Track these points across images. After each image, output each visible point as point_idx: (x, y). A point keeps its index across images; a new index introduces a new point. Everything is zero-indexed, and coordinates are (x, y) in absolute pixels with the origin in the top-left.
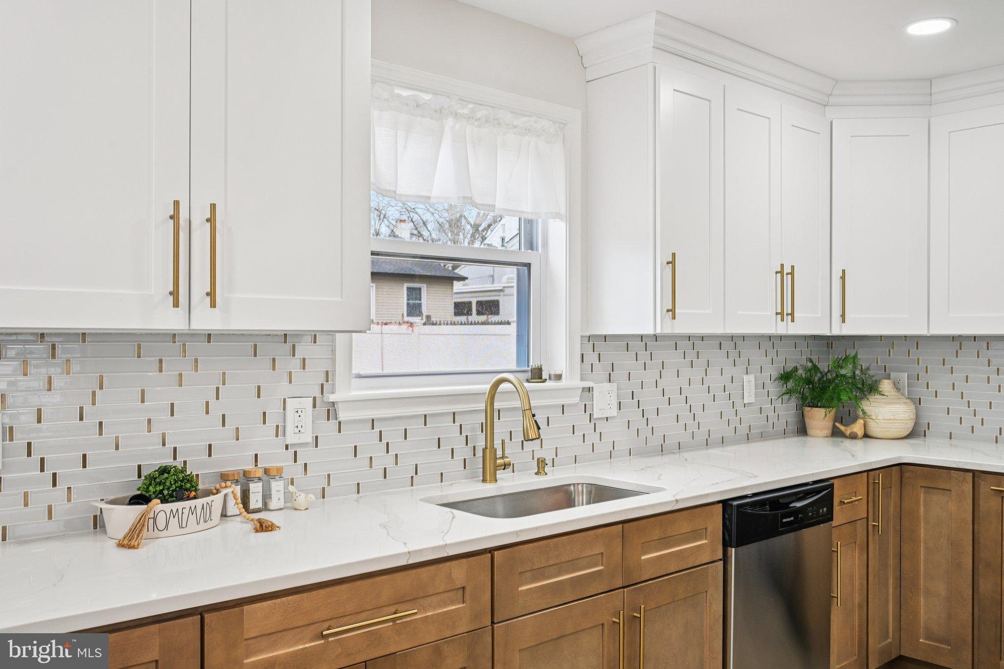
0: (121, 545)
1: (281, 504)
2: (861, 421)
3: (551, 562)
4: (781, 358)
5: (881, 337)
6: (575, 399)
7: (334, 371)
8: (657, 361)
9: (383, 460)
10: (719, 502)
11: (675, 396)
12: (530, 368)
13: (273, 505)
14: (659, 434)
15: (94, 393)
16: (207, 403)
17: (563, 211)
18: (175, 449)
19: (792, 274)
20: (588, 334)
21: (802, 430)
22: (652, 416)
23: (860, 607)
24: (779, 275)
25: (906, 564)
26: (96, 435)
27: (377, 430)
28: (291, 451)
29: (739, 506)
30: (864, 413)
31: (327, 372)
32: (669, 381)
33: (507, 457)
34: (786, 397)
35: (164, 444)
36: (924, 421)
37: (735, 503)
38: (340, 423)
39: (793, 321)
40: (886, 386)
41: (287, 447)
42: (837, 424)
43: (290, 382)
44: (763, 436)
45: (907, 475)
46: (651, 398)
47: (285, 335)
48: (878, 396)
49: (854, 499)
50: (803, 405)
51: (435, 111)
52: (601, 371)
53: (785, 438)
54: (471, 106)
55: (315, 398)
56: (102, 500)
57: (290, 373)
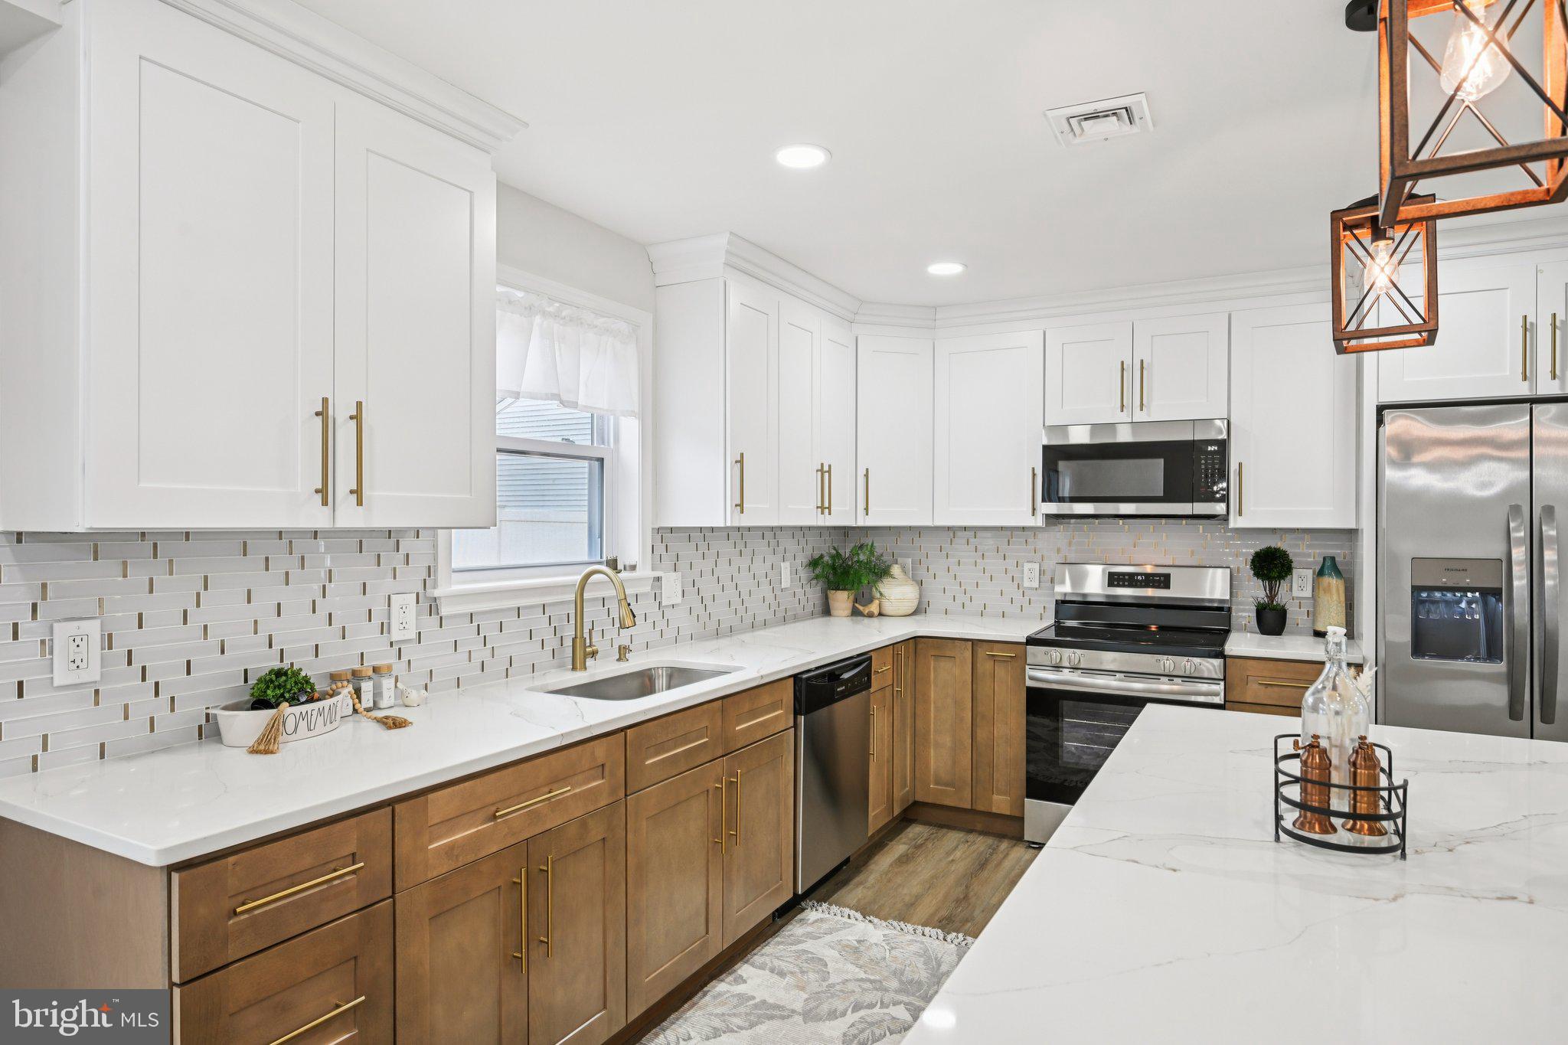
0: (254, 751)
1: (392, 702)
2: (876, 602)
3: (670, 737)
4: (810, 547)
5: (890, 528)
6: (646, 588)
7: (436, 567)
8: (713, 551)
9: (481, 654)
10: (790, 676)
11: (728, 584)
12: (604, 559)
13: (383, 704)
14: (714, 619)
15: (198, 595)
16: (314, 602)
17: (636, 410)
18: (282, 650)
19: (829, 472)
20: (657, 526)
21: (827, 611)
22: (708, 601)
23: (888, 762)
24: (819, 473)
25: (919, 723)
26: (200, 639)
27: (475, 624)
28: (396, 647)
29: (808, 679)
30: (881, 594)
31: (429, 567)
32: (723, 570)
33: (594, 646)
34: (814, 582)
35: (270, 646)
36: (925, 600)
37: (805, 676)
38: (441, 618)
39: (830, 514)
40: (896, 570)
41: (391, 644)
42: (857, 605)
43: (395, 578)
44: (796, 618)
45: (920, 646)
46: (708, 586)
47: (390, 531)
48: (890, 579)
49: (885, 669)
50: (830, 588)
51: (526, 308)
52: (668, 562)
53: (812, 619)
54: (557, 305)
55: (418, 594)
56: (217, 707)
57: (395, 569)
